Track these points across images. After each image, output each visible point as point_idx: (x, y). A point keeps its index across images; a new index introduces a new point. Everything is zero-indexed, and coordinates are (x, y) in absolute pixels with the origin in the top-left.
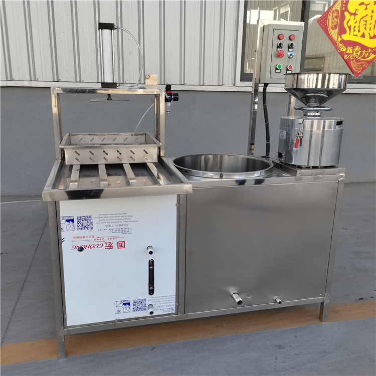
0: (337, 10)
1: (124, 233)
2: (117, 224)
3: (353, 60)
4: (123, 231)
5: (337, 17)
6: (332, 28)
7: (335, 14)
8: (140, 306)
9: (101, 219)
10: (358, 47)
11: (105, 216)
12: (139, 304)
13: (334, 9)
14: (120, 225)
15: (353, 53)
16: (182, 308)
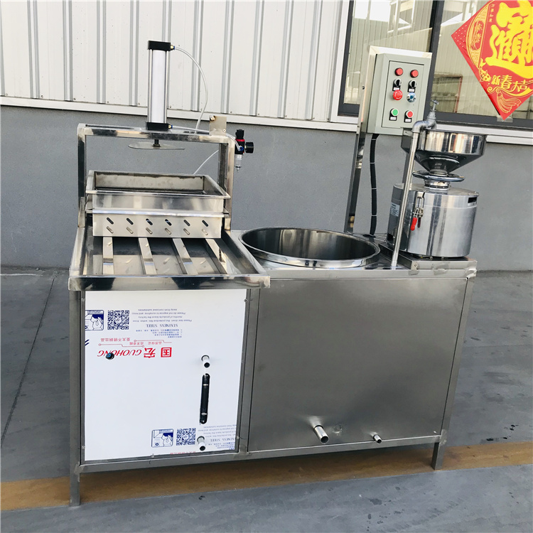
0: (480, 22)
1: (171, 335)
2: (162, 323)
3: (499, 95)
4: (170, 334)
5: (480, 32)
6: (472, 47)
7: (478, 28)
8: (186, 437)
9: (141, 315)
10: (507, 76)
11: (147, 312)
12: (186, 436)
13: (477, 20)
14: (166, 325)
15: (500, 85)
16: (244, 443)
